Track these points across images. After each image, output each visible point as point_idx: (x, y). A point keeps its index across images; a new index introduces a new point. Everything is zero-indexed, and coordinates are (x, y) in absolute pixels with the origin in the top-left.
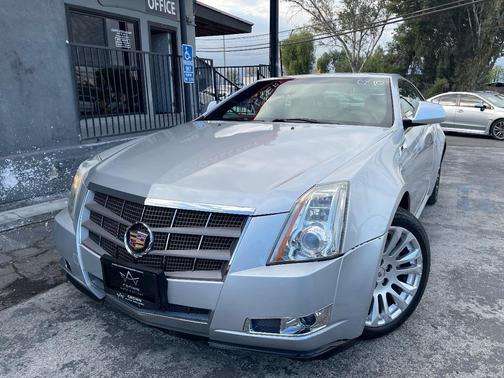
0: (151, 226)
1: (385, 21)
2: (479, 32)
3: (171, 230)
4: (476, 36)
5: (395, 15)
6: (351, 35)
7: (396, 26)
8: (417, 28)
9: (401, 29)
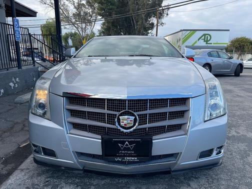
0: (134, 111)
1: (95, 20)
2: (136, 28)
3: (148, 112)
4: (135, 29)
5: (100, 17)
6: (80, 25)
7: (101, 22)
8: (111, 24)
9: (104, 24)
